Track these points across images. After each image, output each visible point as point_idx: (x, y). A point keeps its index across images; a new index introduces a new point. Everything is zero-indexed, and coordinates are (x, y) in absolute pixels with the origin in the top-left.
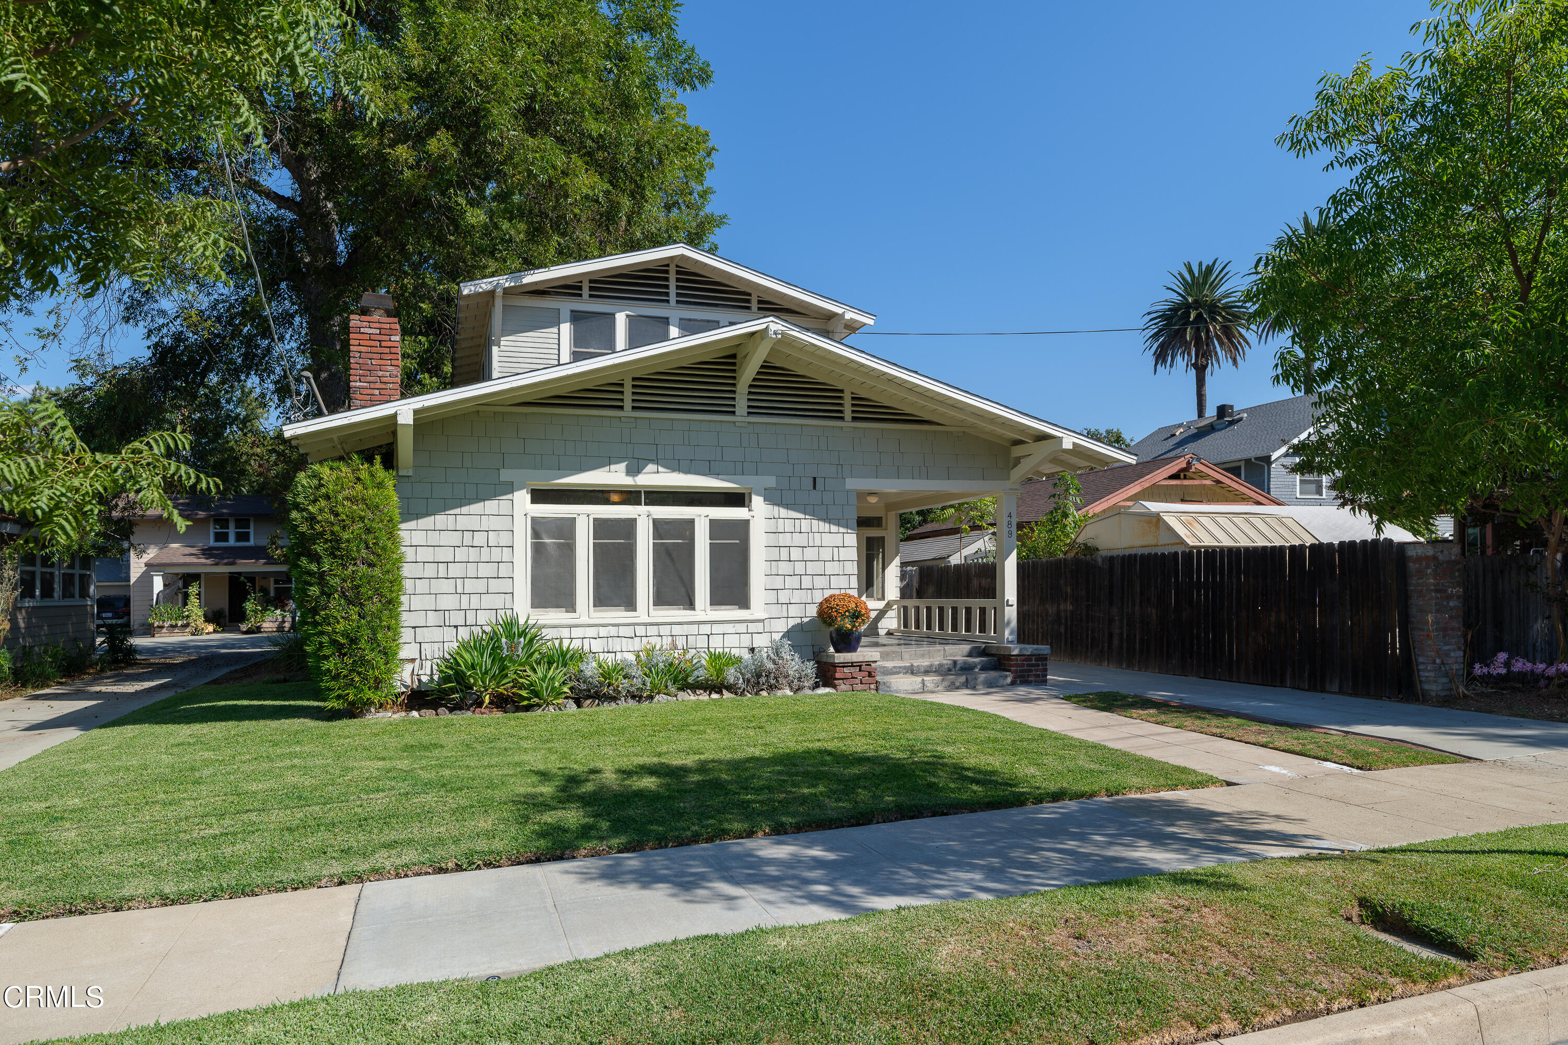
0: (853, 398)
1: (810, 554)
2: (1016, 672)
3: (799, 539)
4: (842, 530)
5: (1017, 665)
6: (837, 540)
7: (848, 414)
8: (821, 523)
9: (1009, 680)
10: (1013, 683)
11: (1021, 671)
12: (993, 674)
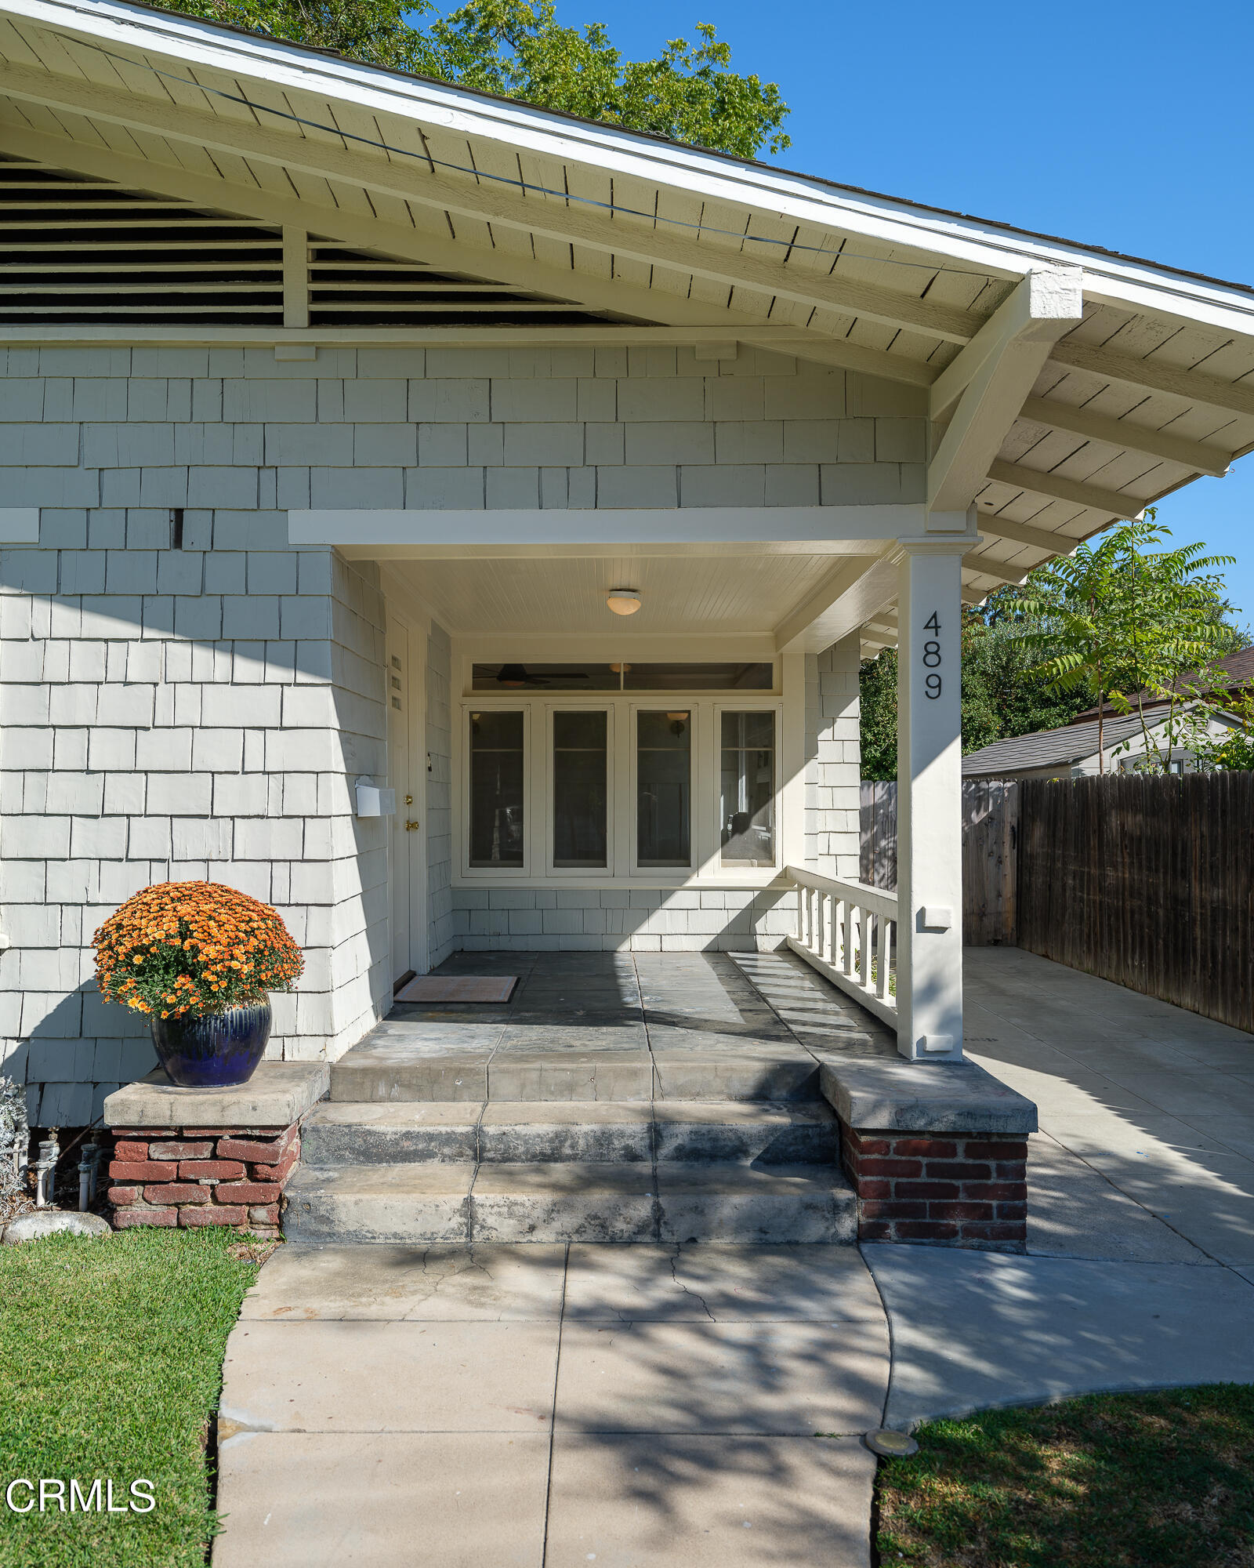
0: (321, 255)
1: (157, 749)
2: (883, 1192)
3: (118, 705)
4: (275, 674)
5: (886, 1168)
6: (261, 705)
7: (296, 303)
8: (202, 654)
9: (847, 1226)
10: (867, 1234)
11: (900, 1190)
12: (794, 1187)
